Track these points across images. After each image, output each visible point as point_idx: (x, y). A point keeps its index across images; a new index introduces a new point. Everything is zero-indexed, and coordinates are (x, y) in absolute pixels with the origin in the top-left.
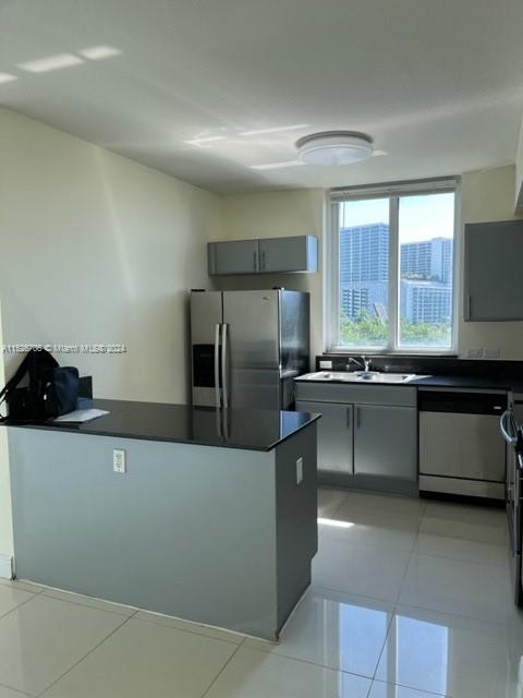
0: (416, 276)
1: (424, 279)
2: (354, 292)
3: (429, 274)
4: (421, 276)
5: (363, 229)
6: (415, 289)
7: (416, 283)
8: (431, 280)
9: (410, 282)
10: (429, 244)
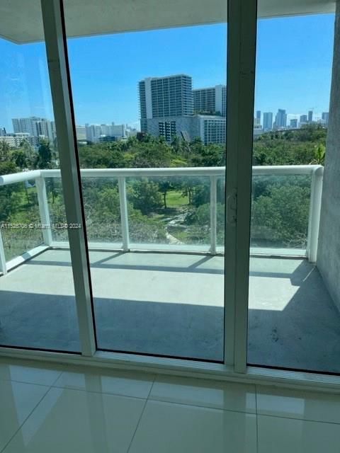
0: (206, 112)
1: (211, 114)
2: (166, 123)
3: (214, 110)
4: (209, 112)
5: (170, 79)
6: (206, 121)
7: (206, 116)
8: (215, 115)
9: (202, 116)
10: (214, 89)
